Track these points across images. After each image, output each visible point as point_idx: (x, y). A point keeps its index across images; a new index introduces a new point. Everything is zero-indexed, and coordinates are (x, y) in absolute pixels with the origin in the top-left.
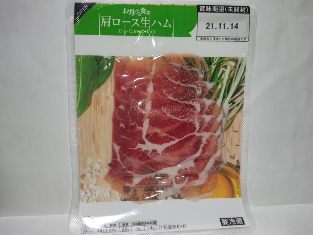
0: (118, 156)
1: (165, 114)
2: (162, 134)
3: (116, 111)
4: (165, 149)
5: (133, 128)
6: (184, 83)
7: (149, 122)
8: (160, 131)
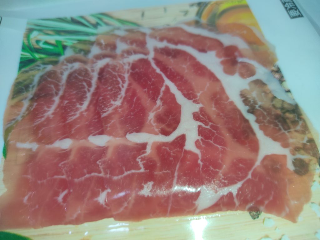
3: (115, 213)
7: (134, 134)
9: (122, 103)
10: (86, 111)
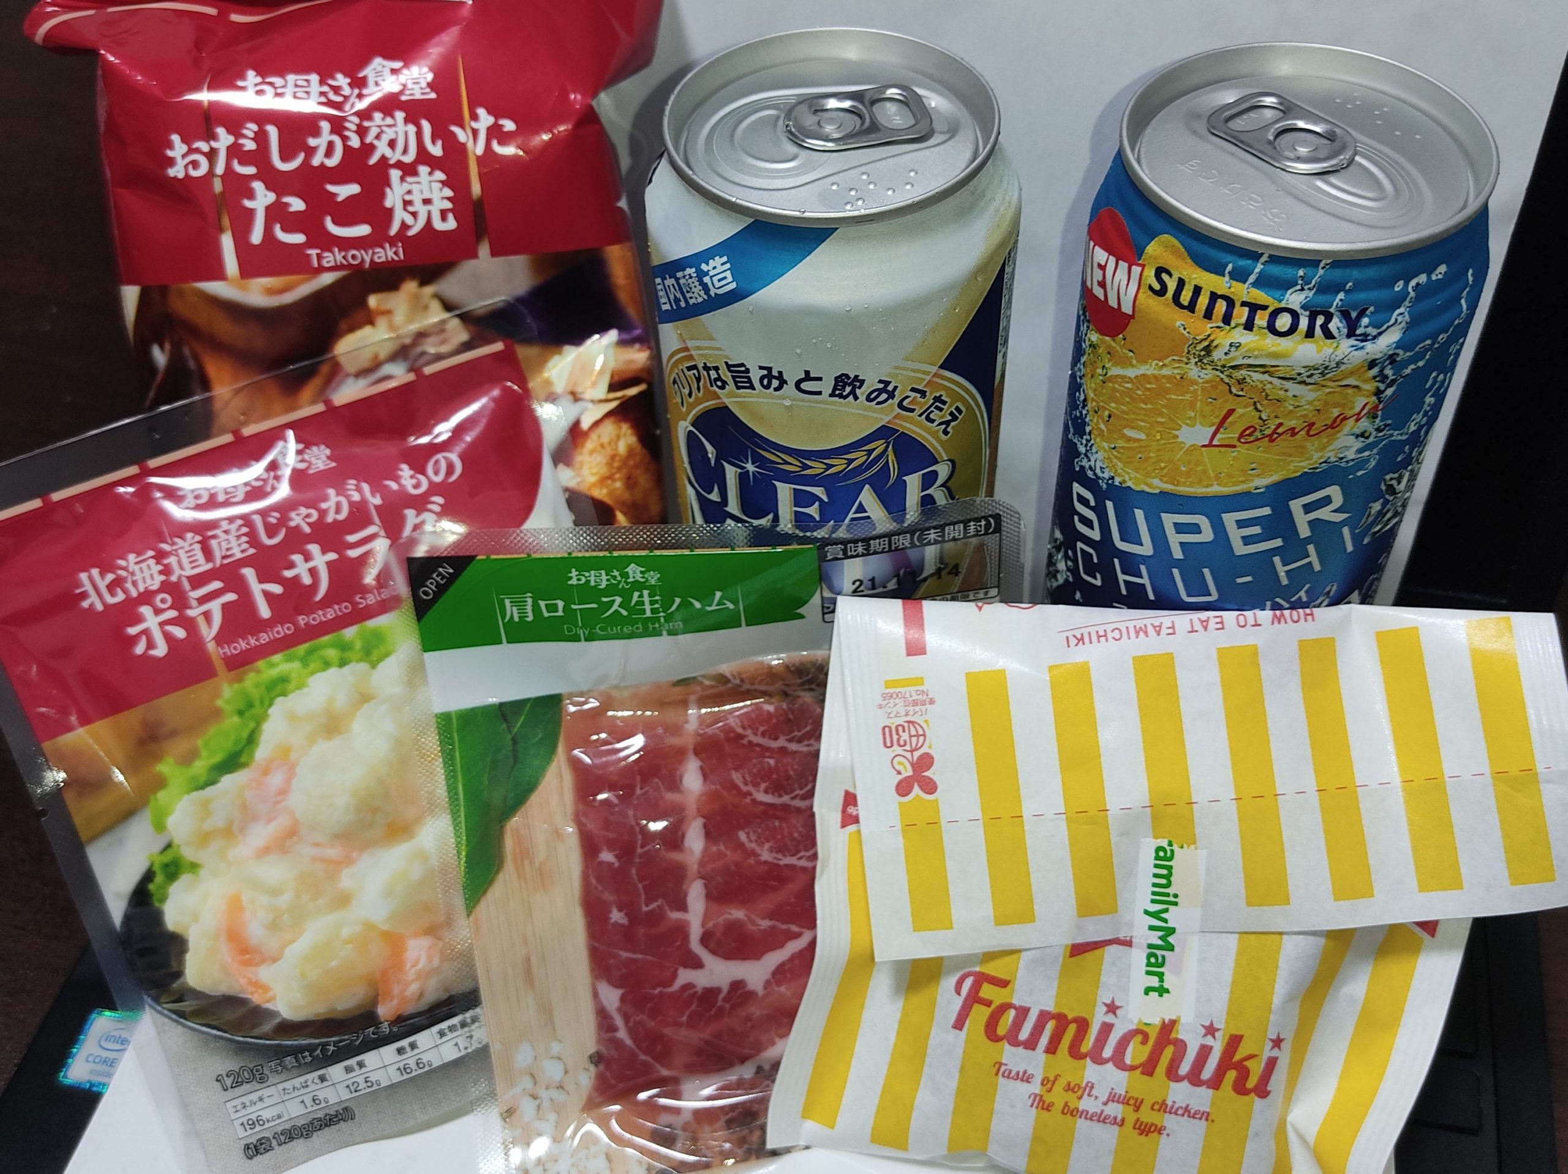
0: (619, 1021)
1: (754, 853)
2: (754, 924)
3: (590, 871)
4: (774, 973)
5: (655, 918)
6: (800, 741)
7: (704, 892)
8: (746, 915)
9: (765, 862)
10: (754, 801)
